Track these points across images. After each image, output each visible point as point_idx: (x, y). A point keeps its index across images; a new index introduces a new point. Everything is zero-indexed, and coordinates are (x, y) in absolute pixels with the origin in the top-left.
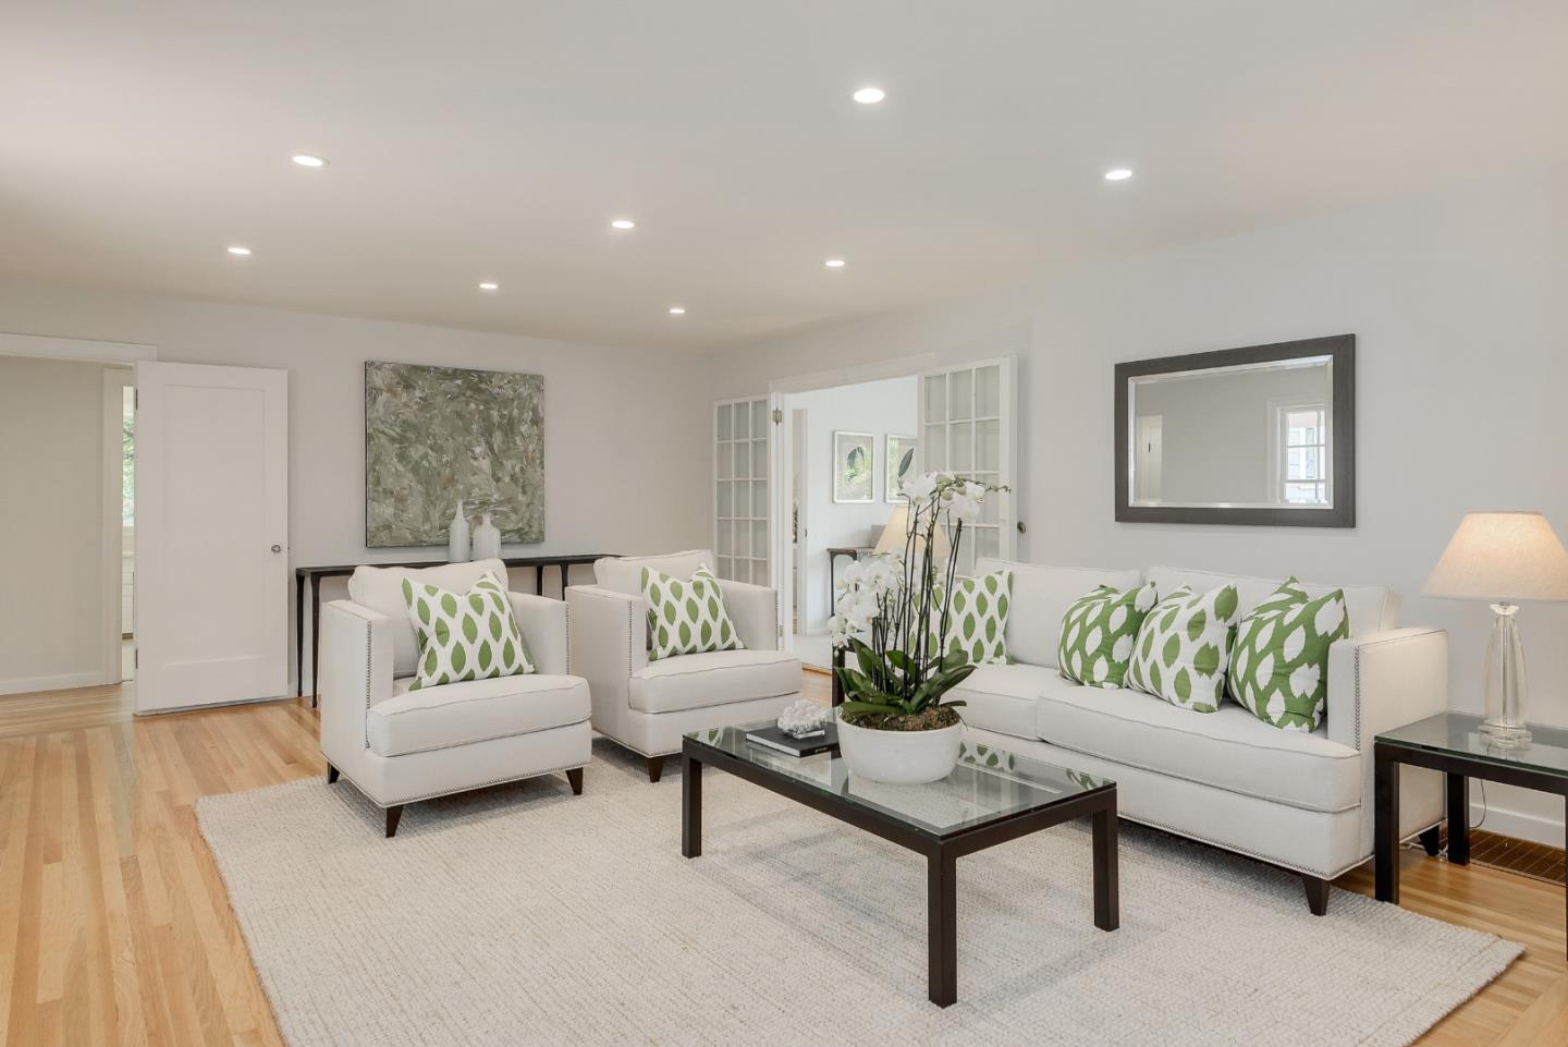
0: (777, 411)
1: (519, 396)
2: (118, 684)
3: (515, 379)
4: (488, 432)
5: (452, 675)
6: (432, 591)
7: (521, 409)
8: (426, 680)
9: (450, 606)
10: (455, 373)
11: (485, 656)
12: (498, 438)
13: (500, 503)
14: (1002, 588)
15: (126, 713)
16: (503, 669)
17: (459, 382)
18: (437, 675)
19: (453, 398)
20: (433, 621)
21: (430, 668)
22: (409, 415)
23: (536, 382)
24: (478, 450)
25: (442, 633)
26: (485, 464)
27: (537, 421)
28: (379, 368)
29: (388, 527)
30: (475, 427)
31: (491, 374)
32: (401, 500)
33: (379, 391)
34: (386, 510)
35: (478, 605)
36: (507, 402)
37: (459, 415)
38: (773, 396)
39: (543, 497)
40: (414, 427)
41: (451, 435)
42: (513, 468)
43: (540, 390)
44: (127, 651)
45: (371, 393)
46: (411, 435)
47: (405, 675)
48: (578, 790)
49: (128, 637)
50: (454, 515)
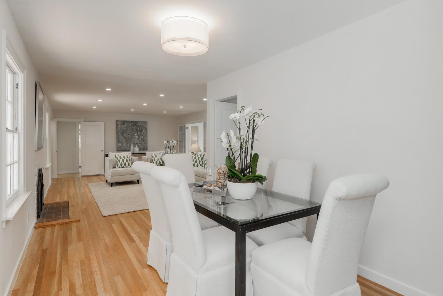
0: (187, 127)
1: (143, 125)
2: (79, 173)
3: (142, 122)
4: (137, 131)
5: (121, 167)
6: (118, 155)
7: (143, 128)
8: (117, 167)
9: (121, 157)
10: (132, 122)
11: (125, 164)
12: (139, 132)
13: (139, 143)
14: (202, 156)
15: (80, 176)
16: (128, 166)
17: (132, 123)
18: (118, 167)
19: (131, 126)
20: (118, 159)
21: (118, 166)
22: (123, 129)
23: (146, 123)
24: (135, 134)
25: (119, 161)
26: (137, 137)
27: (146, 129)
28: (119, 121)
29: (120, 147)
30: (135, 131)
31: (138, 122)
32: (122, 143)
33: (119, 125)
34: (120, 145)
35: (124, 157)
36: (140, 126)
37: (132, 129)
38: (186, 125)
39: (147, 142)
40: (125, 131)
41: (131, 132)
42: (142, 137)
43: (146, 124)
44: (80, 169)
45: (117, 125)
46: (124, 132)
47: (114, 167)
48: (138, 183)
49: (80, 167)
50: (131, 145)
